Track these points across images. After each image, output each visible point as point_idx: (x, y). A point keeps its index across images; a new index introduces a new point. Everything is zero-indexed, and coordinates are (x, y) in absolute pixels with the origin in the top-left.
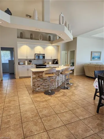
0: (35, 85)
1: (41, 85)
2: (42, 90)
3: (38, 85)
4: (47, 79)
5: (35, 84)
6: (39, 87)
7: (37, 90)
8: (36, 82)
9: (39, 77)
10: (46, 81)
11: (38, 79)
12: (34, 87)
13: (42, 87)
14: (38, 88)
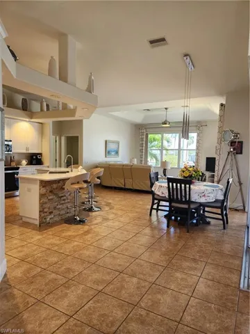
0: (45, 210)
1: (55, 208)
2: (57, 219)
3: (49, 208)
4: (65, 196)
5: (45, 208)
6: (51, 213)
7: (48, 219)
8: (46, 203)
9: (51, 192)
10: (64, 200)
11: (50, 198)
12: (43, 215)
13: (56, 212)
14: (50, 217)
